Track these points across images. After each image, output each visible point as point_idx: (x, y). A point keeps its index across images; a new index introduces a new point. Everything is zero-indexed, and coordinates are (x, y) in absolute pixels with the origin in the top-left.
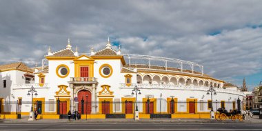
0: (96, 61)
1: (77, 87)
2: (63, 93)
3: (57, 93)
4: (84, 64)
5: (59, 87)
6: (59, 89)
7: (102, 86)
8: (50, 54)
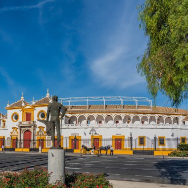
1: (23, 129)
3: (12, 133)
4: (28, 112)
5: (13, 128)
6: (13, 130)
7: (39, 128)
8: (8, 106)
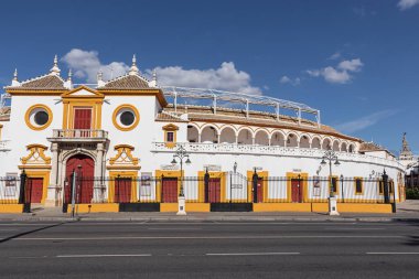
0: (107, 98)
2: (37, 160)
3: (24, 160)
4: (82, 104)
6: (29, 152)
7: (116, 148)
8: (15, 84)
